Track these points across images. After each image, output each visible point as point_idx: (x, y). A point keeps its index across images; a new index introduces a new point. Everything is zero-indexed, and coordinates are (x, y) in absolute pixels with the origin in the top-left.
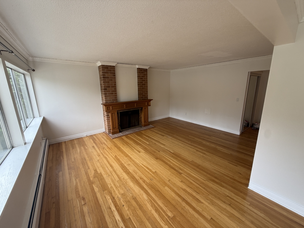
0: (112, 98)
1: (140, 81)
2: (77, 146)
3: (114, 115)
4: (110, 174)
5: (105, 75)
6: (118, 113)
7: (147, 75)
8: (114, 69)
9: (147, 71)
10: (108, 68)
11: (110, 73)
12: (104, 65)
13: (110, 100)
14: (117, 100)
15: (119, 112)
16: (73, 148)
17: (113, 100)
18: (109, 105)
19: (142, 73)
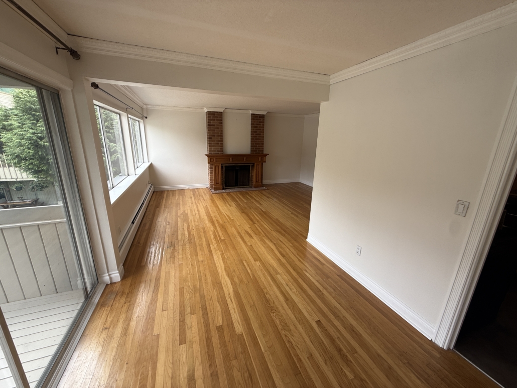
0: (217, 149)
1: (254, 129)
2: (177, 194)
3: (217, 167)
4: (194, 214)
5: (211, 122)
6: (222, 167)
7: (264, 122)
8: (222, 115)
9: (264, 117)
10: (214, 114)
11: (216, 120)
12: (210, 112)
13: (215, 151)
14: (222, 151)
15: (224, 165)
16: (173, 196)
17: (218, 151)
18: (212, 156)
19: (256, 119)
